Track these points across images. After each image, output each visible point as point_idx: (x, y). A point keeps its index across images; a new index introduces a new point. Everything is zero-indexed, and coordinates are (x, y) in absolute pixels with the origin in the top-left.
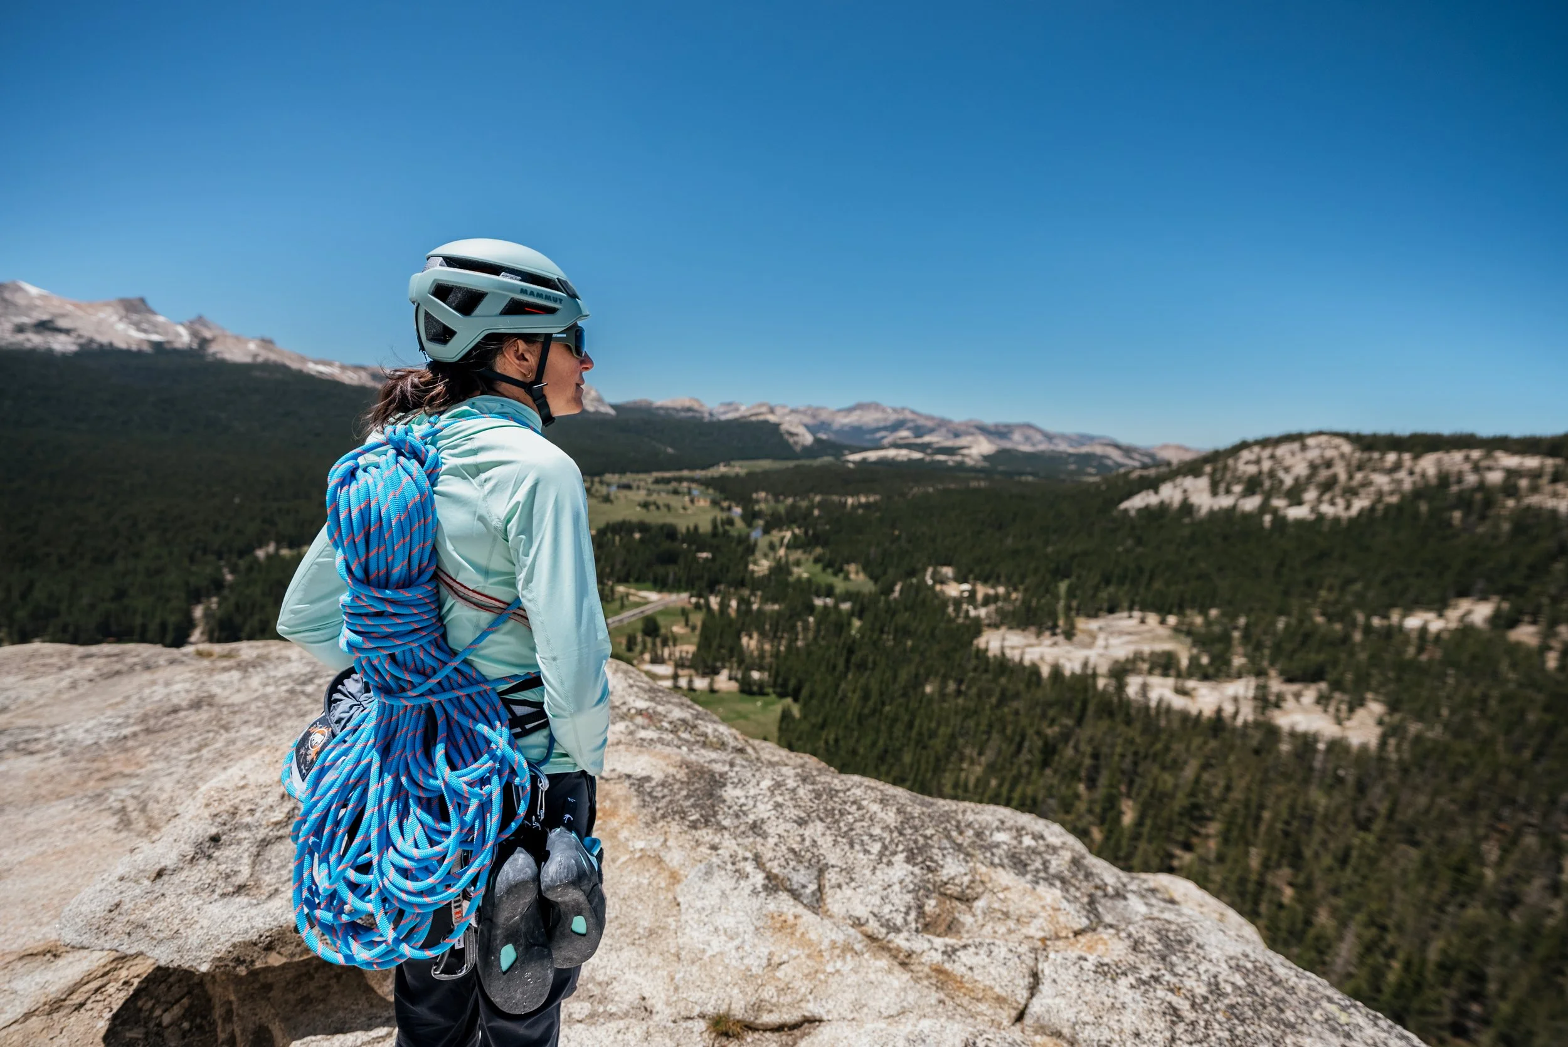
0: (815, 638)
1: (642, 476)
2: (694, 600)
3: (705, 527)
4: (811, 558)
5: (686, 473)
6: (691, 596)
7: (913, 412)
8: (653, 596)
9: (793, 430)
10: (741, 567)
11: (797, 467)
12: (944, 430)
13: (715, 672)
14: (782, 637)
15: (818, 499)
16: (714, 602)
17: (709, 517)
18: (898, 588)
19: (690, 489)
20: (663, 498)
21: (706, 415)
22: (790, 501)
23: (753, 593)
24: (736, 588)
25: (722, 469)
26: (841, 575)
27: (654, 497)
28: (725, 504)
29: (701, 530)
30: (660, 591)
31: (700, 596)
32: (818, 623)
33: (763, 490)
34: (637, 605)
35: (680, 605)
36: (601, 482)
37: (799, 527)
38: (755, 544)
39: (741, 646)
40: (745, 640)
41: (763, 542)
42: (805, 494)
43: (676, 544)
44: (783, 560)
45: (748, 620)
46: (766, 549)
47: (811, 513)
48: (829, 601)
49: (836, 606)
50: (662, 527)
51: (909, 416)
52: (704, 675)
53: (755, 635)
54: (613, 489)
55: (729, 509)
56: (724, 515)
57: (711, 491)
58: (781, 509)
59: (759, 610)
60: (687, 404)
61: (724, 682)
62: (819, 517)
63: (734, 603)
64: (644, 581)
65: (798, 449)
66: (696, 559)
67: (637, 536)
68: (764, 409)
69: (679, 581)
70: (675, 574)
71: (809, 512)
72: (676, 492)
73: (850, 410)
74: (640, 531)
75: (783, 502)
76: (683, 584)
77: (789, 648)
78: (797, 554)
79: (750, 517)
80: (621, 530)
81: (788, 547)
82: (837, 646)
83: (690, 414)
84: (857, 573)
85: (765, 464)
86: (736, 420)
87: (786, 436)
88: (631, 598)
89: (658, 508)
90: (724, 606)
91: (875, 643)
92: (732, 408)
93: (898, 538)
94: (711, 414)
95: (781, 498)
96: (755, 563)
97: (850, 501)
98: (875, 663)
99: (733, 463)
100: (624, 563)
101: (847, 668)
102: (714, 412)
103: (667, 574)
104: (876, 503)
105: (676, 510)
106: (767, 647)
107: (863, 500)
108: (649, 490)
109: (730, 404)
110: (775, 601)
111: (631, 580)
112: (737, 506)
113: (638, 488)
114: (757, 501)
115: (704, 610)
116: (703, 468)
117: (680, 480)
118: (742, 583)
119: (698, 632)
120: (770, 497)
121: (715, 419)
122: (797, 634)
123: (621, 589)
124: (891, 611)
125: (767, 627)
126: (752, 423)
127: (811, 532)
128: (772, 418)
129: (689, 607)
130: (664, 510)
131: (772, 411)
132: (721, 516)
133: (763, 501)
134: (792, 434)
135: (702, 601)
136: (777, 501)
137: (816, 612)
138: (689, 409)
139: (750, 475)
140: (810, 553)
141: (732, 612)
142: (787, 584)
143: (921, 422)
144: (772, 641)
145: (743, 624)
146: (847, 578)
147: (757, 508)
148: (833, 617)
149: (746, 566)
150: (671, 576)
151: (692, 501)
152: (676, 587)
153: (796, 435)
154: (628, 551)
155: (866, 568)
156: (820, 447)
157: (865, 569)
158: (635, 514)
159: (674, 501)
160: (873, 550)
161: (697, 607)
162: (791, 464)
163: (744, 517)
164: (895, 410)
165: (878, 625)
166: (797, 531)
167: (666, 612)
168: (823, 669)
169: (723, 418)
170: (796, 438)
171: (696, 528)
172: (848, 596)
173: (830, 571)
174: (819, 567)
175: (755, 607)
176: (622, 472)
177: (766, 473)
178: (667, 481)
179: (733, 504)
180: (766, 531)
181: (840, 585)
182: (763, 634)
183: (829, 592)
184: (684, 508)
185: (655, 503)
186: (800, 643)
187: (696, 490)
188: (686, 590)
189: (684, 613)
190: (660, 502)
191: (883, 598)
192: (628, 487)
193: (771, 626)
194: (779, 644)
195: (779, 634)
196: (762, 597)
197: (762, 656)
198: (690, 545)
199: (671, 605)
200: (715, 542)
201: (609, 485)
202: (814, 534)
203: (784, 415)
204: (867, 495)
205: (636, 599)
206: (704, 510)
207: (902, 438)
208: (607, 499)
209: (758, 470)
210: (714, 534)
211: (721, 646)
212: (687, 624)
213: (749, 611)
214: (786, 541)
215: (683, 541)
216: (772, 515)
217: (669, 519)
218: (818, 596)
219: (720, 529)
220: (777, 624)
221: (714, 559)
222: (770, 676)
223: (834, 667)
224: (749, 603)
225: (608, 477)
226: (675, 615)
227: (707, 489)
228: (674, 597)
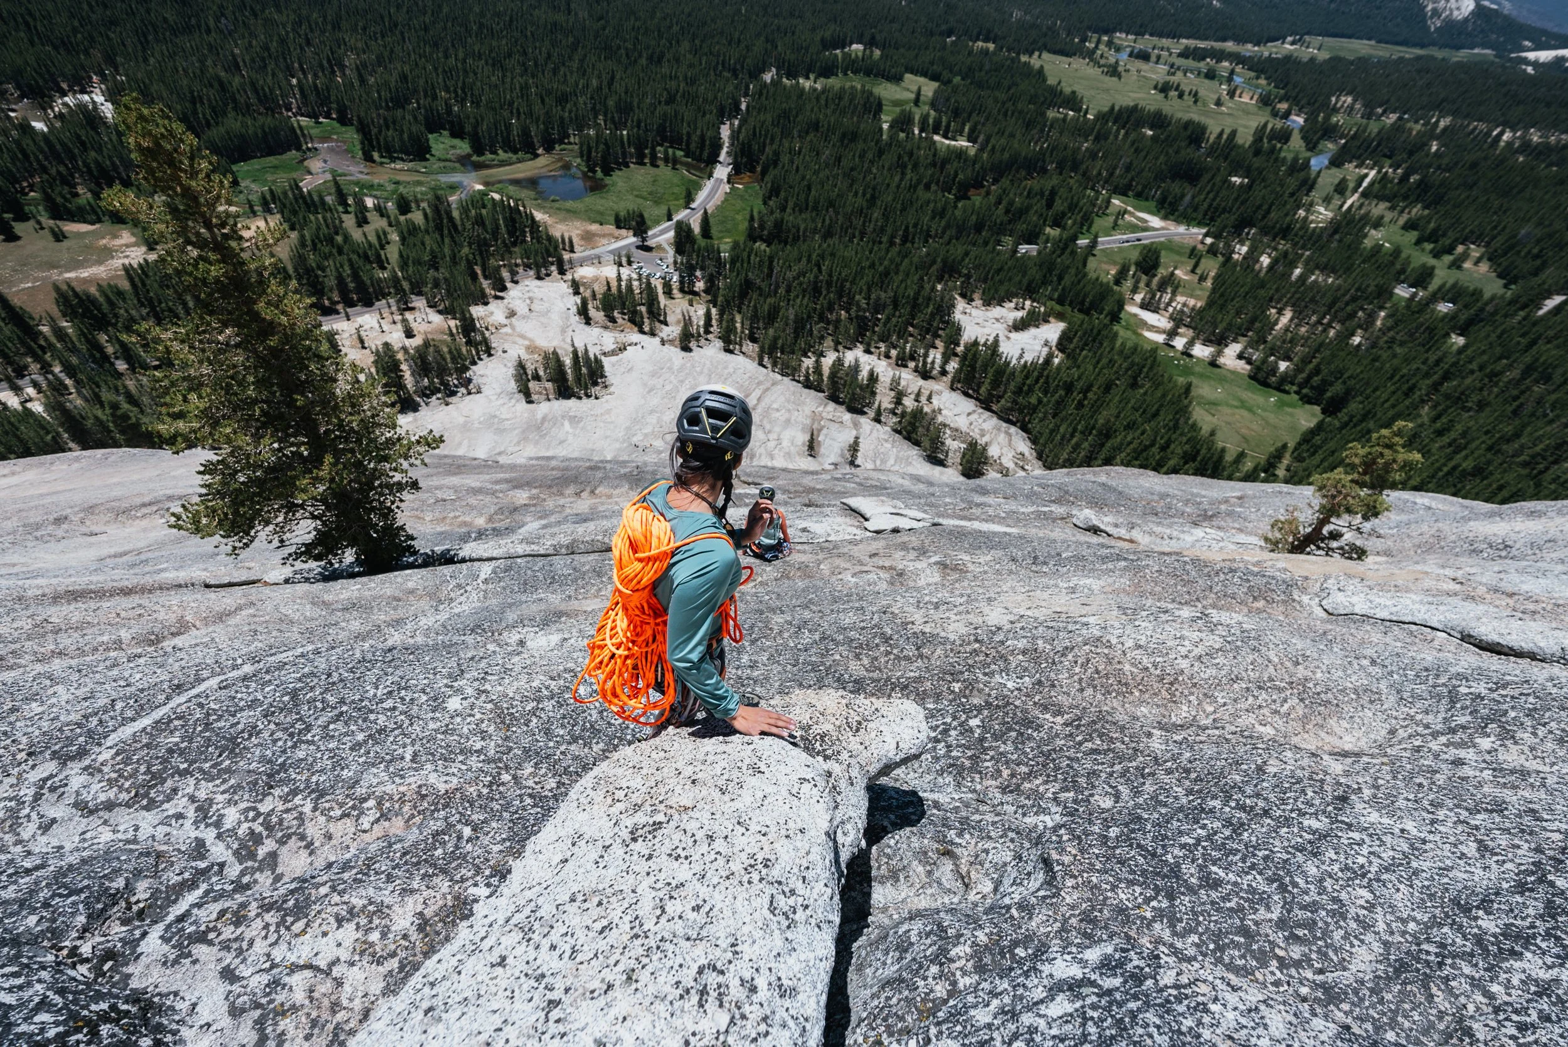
1: (1166, 42)
2: (1209, 240)
3: (1245, 137)
4: (1402, 220)
5: (1230, 46)
6: (1206, 235)
8: (1155, 222)
10: (1288, 209)
11: (1417, 59)
13: (1220, 342)
15: (1445, 122)
16: (1239, 250)
17: (1254, 123)
18: (1549, 303)
19: (1232, 72)
20: (1190, 81)
22: (1392, 117)
23: (1297, 252)
24: (1273, 239)
25: (1288, 46)
26: (1449, 259)
28: (1282, 107)
29: (1239, 141)
30: (1165, 218)
31: (1219, 236)
32: (1392, 324)
33: (1349, 92)
34: (1134, 228)
35: (1190, 242)
36: (1110, 44)
37: (1394, 165)
38: (1316, 178)
39: (1266, 319)
40: (1272, 313)
41: (1328, 178)
42: (1423, 110)
43: (1199, 154)
44: (1354, 213)
45: (1282, 288)
46: (1330, 190)
47: (1425, 146)
48: (1420, 294)
49: (1429, 304)
50: (1185, 125)
52: (1207, 342)
53: (1289, 311)
55: (1286, 115)
56: (1276, 124)
57: (1263, 82)
58: (1373, 129)
59: (1302, 280)
61: (1230, 356)
62: (1438, 155)
63: (1266, 259)
64: (1147, 199)
65: (1436, 26)
66: (1225, 184)
67: (1149, 131)
69: (1195, 210)
70: (1191, 199)
71: (1421, 143)
72: (1210, 75)
74: (1154, 126)
75: (1379, 117)
76: (1200, 215)
77: (1340, 342)
78: (1382, 208)
79: (1316, 134)
80: (1128, 119)
81: (1368, 194)
82: (1424, 361)
84: (1478, 261)
85: (1363, 48)
88: (1128, 218)
89: (1181, 95)
90: (1251, 259)
95: (1379, 110)
96: (1309, 208)
97: (1507, 136)
99: (1308, 39)
100: (1128, 168)
103: (1181, 195)
105: (1206, 104)
106: (1304, 332)
107: (1534, 137)
108: (1172, 66)
110: (1325, 269)
111: (1131, 193)
112: (1300, 112)
113: (1158, 60)
114: (1335, 110)
115: (1222, 259)
116: (1257, 44)
117: (1220, 56)
118: (1283, 234)
119: (1208, 284)
120: (1357, 106)
122: (1355, 328)
123: (1117, 202)
127: (1414, 178)
129: (1201, 248)
130: (1190, 100)
132: (1270, 124)
133: (1345, 111)
135: (1221, 244)
136: (1369, 114)
137: (1392, 305)
139: (1333, 63)
140: (1403, 211)
141: (1262, 271)
142: (1356, 252)
144: (1313, 325)
145: (1275, 291)
146: (1457, 265)
147: (1331, 120)
148: (1420, 319)
149: (1296, 209)
150: (1186, 200)
151: (1231, 94)
152: (1190, 216)
154: (1134, 152)
155: (1499, 255)
156: (1479, 26)
157: (1495, 258)
158: (1151, 100)
159: (1209, 91)
160: (1525, 230)
161: (1212, 251)
162: (1412, 53)
163: (1305, 132)
166: (1389, 171)
167: (1170, 246)
171: (1232, 136)
172: (1453, 294)
173: (1430, 247)
174: (1413, 235)
175: (1297, 272)
176: (1141, 32)
178: (1201, 55)
179: (1294, 109)
180: (1337, 161)
181: (1442, 273)
182: (1299, 311)
183: (1422, 279)
185: (1177, 87)
186: (1356, 341)
187: (1242, 76)
188: (1200, 224)
189: (1193, 252)
190: (1185, 87)
191: (1518, 311)
192: (1145, 56)
194: (1325, 334)
195: (1327, 320)
196: (1308, 261)
197: (1294, 341)
198: (1218, 161)
199: (1178, 240)
200: (1255, 163)
201: (1119, 49)
205: (1133, 220)
206: (1245, 110)
208: (1114, 71)
209: (1348, 55)
210: (1257, 149)
211: (1238, 313)
212: (1193, 271)
213: (1286, 277)
214: (1365, 183)
215: (1208, 153)
216: (1355, 137)
217: (1195, 116)
218: (1402, 281)
219: (1267, 145)
220: (1327, 305)
221: (1250, 188)
222: (1300, 370)
224: (1289, 265)
225: (1120, 38)
226: (1179, 253)
227: (1257, 78)
228: (1182, 229)
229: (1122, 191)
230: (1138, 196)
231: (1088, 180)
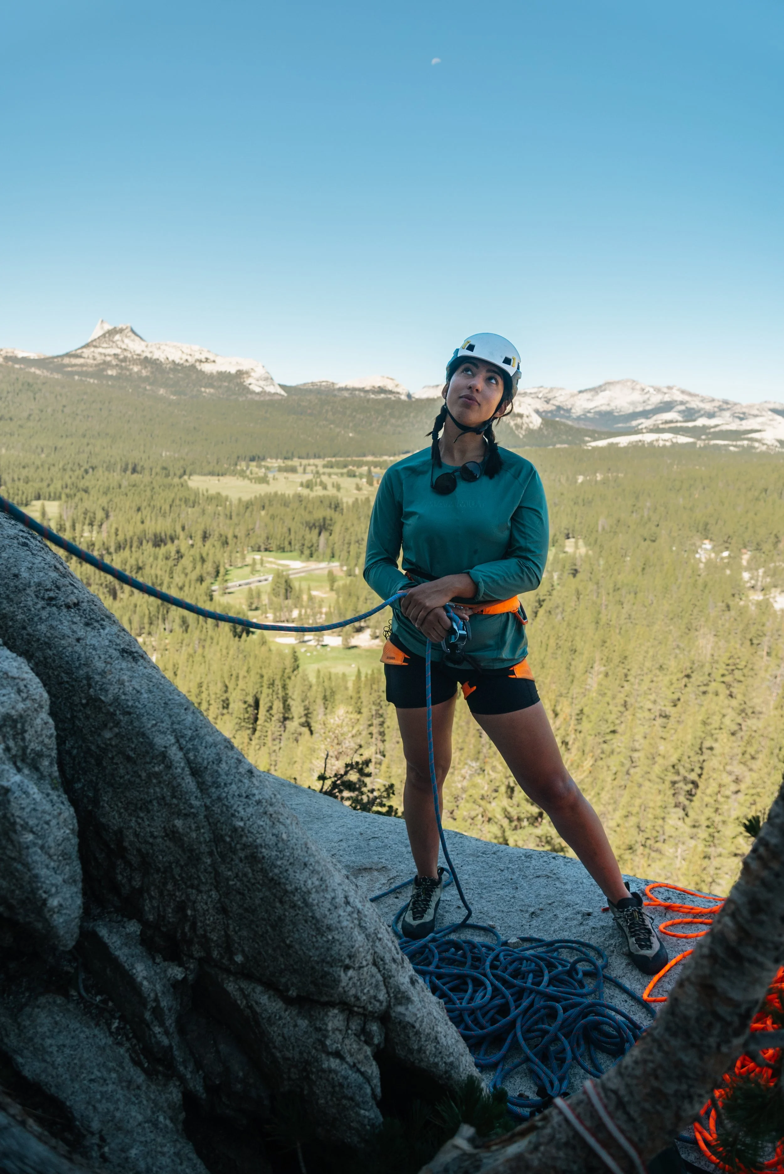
1: (311, 460)
7: (683, 392)
12: (727, 414)
36: (259, 466)
51: (679, 397)
54: (273, 472)
60: (378, 382)
61: (365, 639)
65: (522, 433)
73: (596, 390)
89: (325, 488)
94: (409, 396)
117: (359, 464)
138: (382, 390)
143: (695, 404)
153: (520, 419)
156: (550, 432)
164: (658, 390)
185: (321, 484)
201: (268, 469)
207: (666, 422)
225: (269, 461)
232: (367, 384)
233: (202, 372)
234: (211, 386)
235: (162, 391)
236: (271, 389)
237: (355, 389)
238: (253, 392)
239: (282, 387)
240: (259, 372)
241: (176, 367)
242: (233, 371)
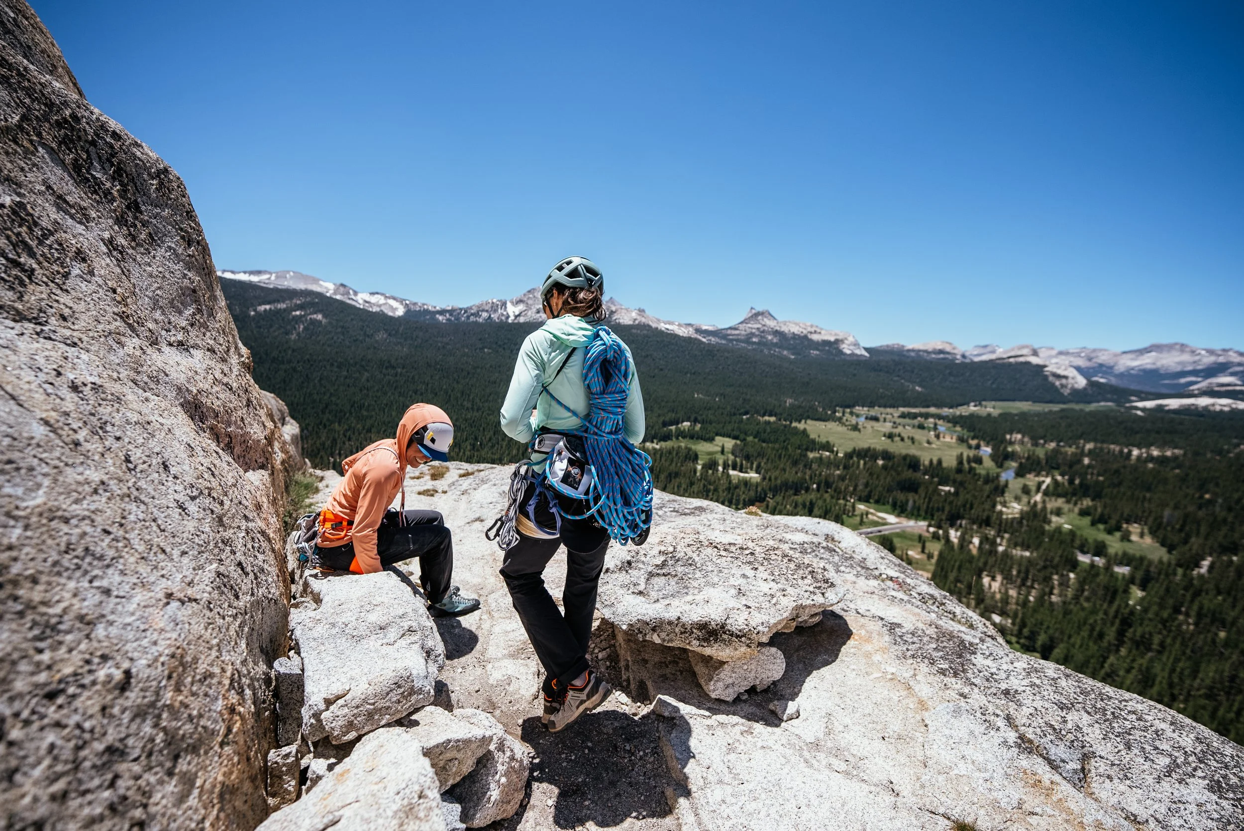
0: (1076, 598)
1: (889, 410)
2: (932, 529)
3: (950, 461)
4: (1076, 510)
5: (932, 410)
6: (929, 526)
8: (891, 519)
9: (1060, 372)
10: (987, 506)
11: (1062, 410)
14: (1033, 587)
15: (1089, 446)
16: (954, 535)
17: (955, 453)
18: (1206, 563)
19: (936, 424)
20: (908, 431)
21: (958, 357)
22: (1053, 445)
23: (999, 534)
24: (980, 526)
25: (972, 408)
26: (1118, 535)
27: (900, 429)
28: (974, 442)
29: (945, 465)
30: (898, 516)
31: (939, 527)
32: (1082, 583)
33: (1018, 432)
34: (876, 524)
35: (917, 531)
36: (852, 413)
37: (1062, 475)
38: (1006, 485)
39: (982, 585)
40: (986, 580)
41: (1015, 485)
42: (1072, 440)
43: (918, 475)
44: (1039, 506)
45: (991, 560)
46: (1019, 492)
47: (1080, 461)
48: (1099, 561)
49: (1108, 568)
50: (905, 457)
51: (1235, 358)
53: (999, 578)
54: (862, 420)
55: (978, 447)
56: (972, 453)
57: (958, 429)
58: (1040, 453)
59: (1005, 554)
60: (939, 347)
62: (1089, 466)
63: (976, 541)
64: (884, 504)
65: (1066, 392)
66: (936, 491)
67: (880, 462)
68: (1025, 351)
69: (919, 510)
70: (915, 502)
71: (1077, 460)
72: (921, 427)
73: (1141, 352)
74: (883, 459)
75: (1043, 445)
76: (922, 513)
77: (1040, 600)
78: (1060, 502)
79: (1001, 458)
80: (866, 456)
81: (1046, 493)
82: (1106, 613)
83: (942, 356)
84: (1142, 535)
85: (1024, 406)
86: (991, 361)
87: (1051, 379)
88: (870, 516)
89: (902, 439)
90: (964, 541)
91: (1164, 622)
92: (989, 349)
93: (1210, 502)
94: (964, 356)
95: (1042, 441)
96: (1004, 504)
97: (1135, 452)
98: (1162, 644)
99: (984, 403)
100: (867, 485)
101: (1120, 642)
102: (967, 354)
103: (907, 501)
104: (1175, 458)
105: (920, 443)
106: (1013, 593)
107: (1155, 453)
108: (895, 423)
109: (985, 347)
110: (1026, 547)
111: (871, 501)
112: (987, 445)
113: (885, 420)
114: (1011, 443)
115: (943, 542)
116: (951, 407)
117: (927, 416)
118: (987, 522)
119: (934, 561)
120: (1026, 439)
121: (967, 361)
122: (1052, 588)
123: (861, 507)
124: (1195, 590)
125: (1014, 572)
126: (1010, 364)
127: (1077, 482)
128: (1034, 360)
129: (927, 534)
130: (909, 442)
131: (1035, 353)
132: (967, 453)
133: (1018, 443)
134: (1058, 377)
135: (941, 532)
136: (1036, 444)
137: (1079, 568)
138: (941, 352)
139: (1004, 416)
140: (1075, 504)
141: (975, 551)
142: (1043, 532)
144: (1020, 587)
145: (985, 564)
146: (1126, 538)
147: (1010, 449)
148: (1102, 579)
149: (994, 506)
150: (910, 503)
152: (915, 514)
153: (1066, 377)
154: (871, 474)
155: (1156, 530)
156: (1095, 391)
157: (1153, 533)
158: (880, 443)
159: (919, 435)
160: (1167, 513)
161: (935, 536)
162: (1056, 408)
163: (993, 457)
164: (1211, 352)
165: (1171, 602)
166: (1059, 478)
167: (903, 535)
168: (1085, 633)
169: (976, 359)
170: (1064, 381)
171: (940, 462)
172: (1126, 559)
173: (1101, 527)
174: (1088, 519)
175: (1001, 549)
176: (871, 405)
177: (1023, 415)
178: (914, 416)
179: (982, 443)
180: (1020, 473)
181: (1114, 545)
182: (1007, 578)
183: (1100, 550)
184: (929, 442)
185: (899, 435)
186: (1054, 598)
187: (942, 427)
188: (924, 519)
189: (921, 539)
190: (905, 435)
191: (1180, 571)
192: (876, 419)
193: (1019, 572)
194: (1029, 594)
195: (1029, 583)
196: (1009, 540)
197: (1006, 599)
198: (932, 477)
199: (908, 530)
200: (959, 477)
201: (858, 416)
202: (1081, 484)
203: (1051, 357)
204: (1161, 447)
205: (875, 518)
206: (949, 446)
207: (1221, 386)
208: (855, 428)
209: (1015, 412)
210: (959, 470)
211: (957, 580)
212: (923, 551)
213: (993, 552)
214: (1044, 487)
215: (925, 474)
216: (1028, 458)
217: (913, 451)
218: (1084, 552)
219: (966, 466)
220: (1027, 572)
221: (956, 493)
222: (1013, 624)
223: (1101, 636)
224: (994, 544)
225: (858, 409)
226: (911, 539)
227: (955, 426)
228: (912, 523)
229: (866, 500)
230: (877, 502)
231: (839, 494)
232: (930, 347)
233: (811, 340)
234: (817, 349)
235: (785, 352)
236: (858, 352)
237: (919, 351)
238: (845, 354)
239: (866, 349)
240: (851, 339)
241: (795, 336)
242: (832, 339)
